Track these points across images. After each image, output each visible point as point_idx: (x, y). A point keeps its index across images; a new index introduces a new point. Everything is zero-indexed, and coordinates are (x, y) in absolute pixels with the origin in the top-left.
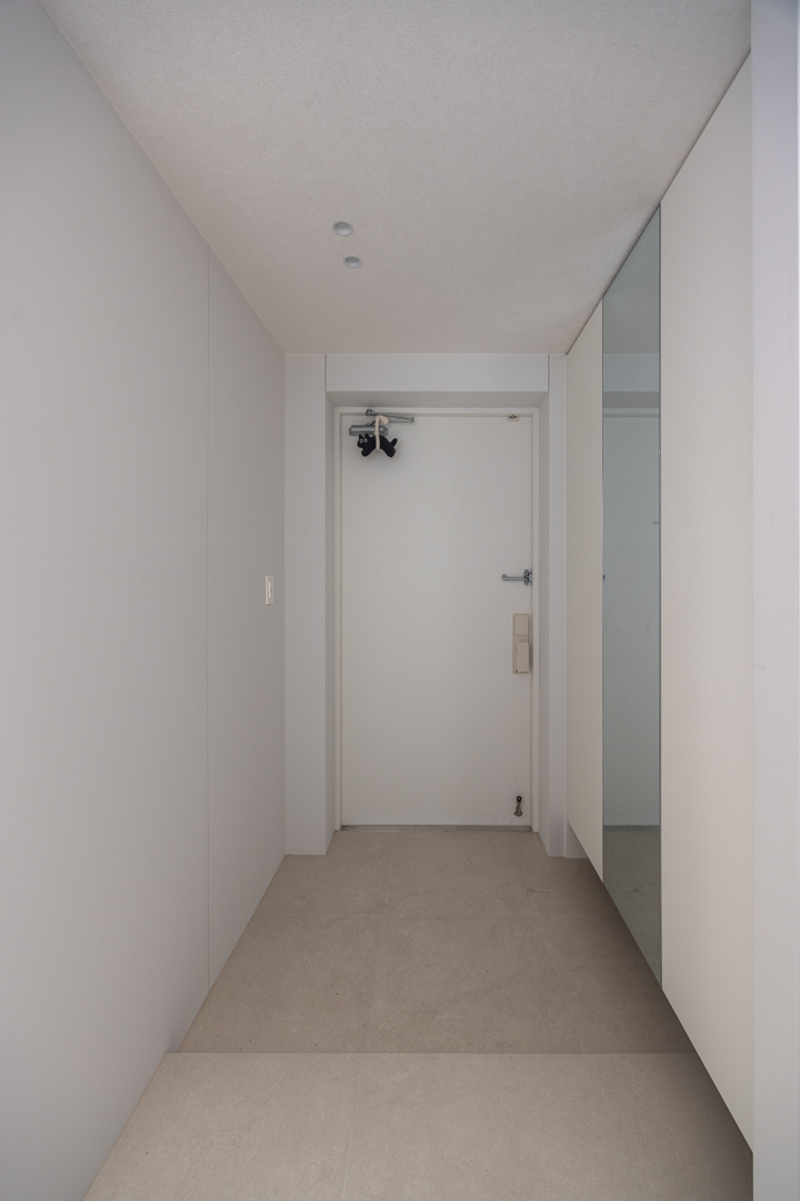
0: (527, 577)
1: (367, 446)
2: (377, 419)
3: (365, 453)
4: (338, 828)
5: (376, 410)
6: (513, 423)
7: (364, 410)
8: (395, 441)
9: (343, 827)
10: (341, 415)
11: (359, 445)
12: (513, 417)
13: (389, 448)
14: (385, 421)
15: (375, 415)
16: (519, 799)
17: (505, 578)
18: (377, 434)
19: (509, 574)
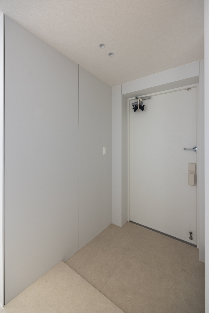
0: (194, 149)
1: (135, 108)
2: (139, 100)
3: (135, 111)
4: (128, 221)
5: (139, 97)
6: (189, 91)
7: (135, 98)
8: (144, 105)
9: (130, 221)
10: (130, 101)
11: (133, 109)
12: (188, 89)
13: (142, 108)
14: (141, 100)
15: (138, 99)
16: (191, 233)
17: (185, 149)
18: (138, 104)
19: (187, 148)
